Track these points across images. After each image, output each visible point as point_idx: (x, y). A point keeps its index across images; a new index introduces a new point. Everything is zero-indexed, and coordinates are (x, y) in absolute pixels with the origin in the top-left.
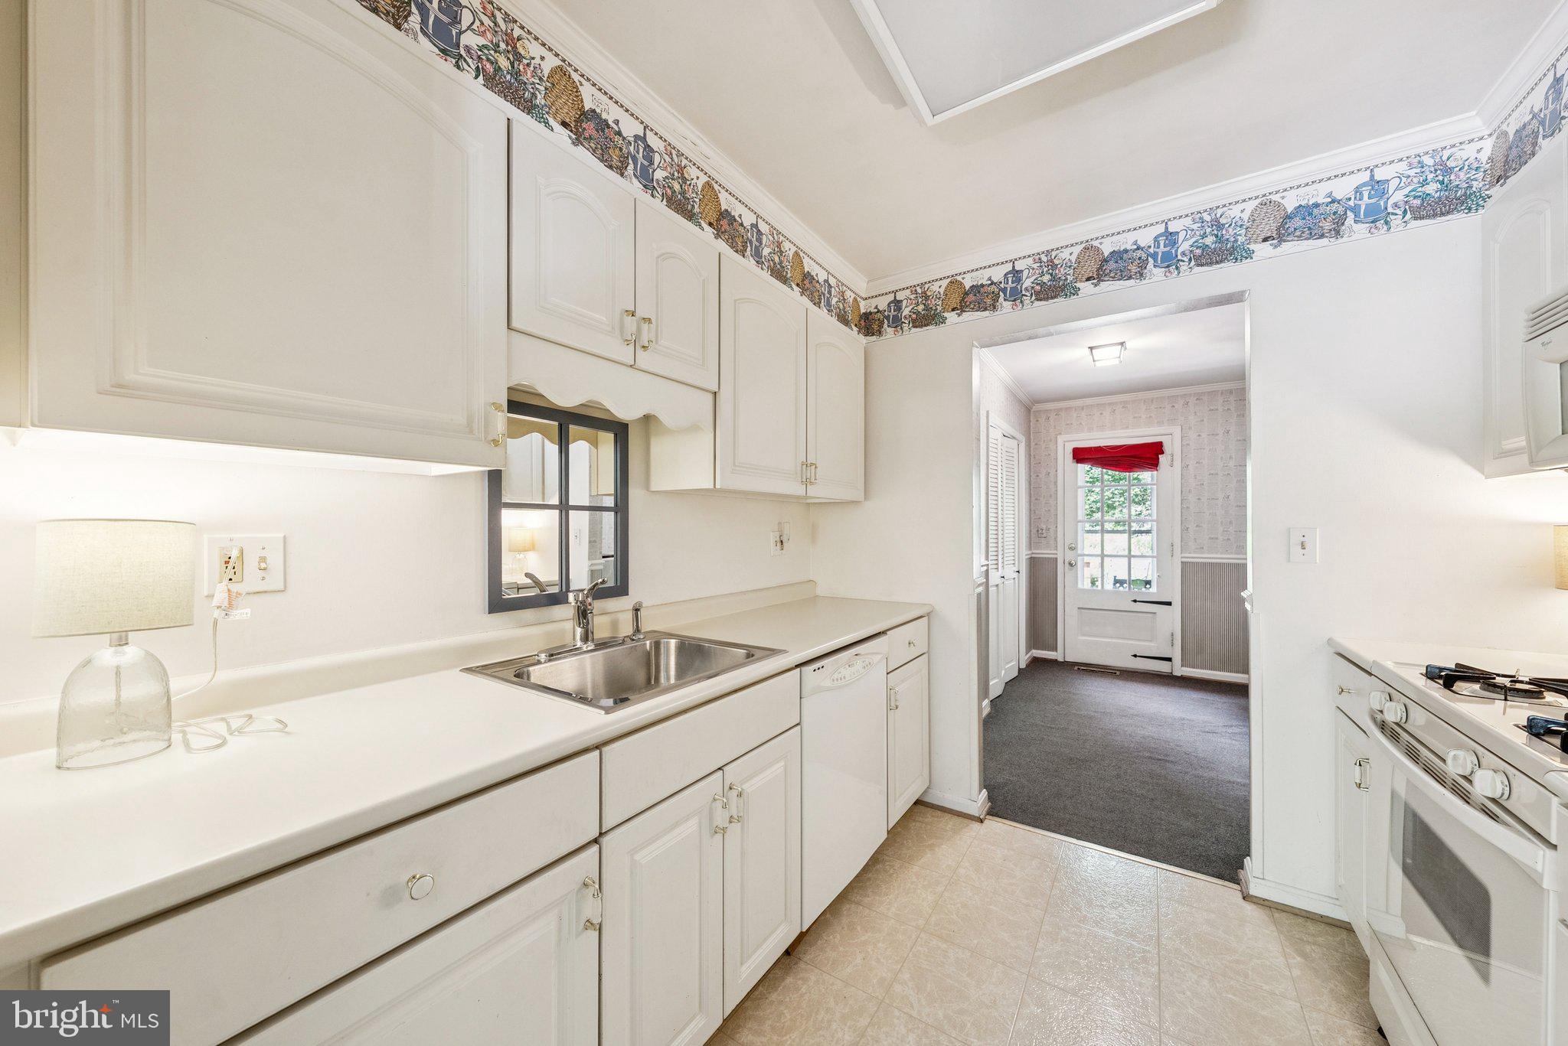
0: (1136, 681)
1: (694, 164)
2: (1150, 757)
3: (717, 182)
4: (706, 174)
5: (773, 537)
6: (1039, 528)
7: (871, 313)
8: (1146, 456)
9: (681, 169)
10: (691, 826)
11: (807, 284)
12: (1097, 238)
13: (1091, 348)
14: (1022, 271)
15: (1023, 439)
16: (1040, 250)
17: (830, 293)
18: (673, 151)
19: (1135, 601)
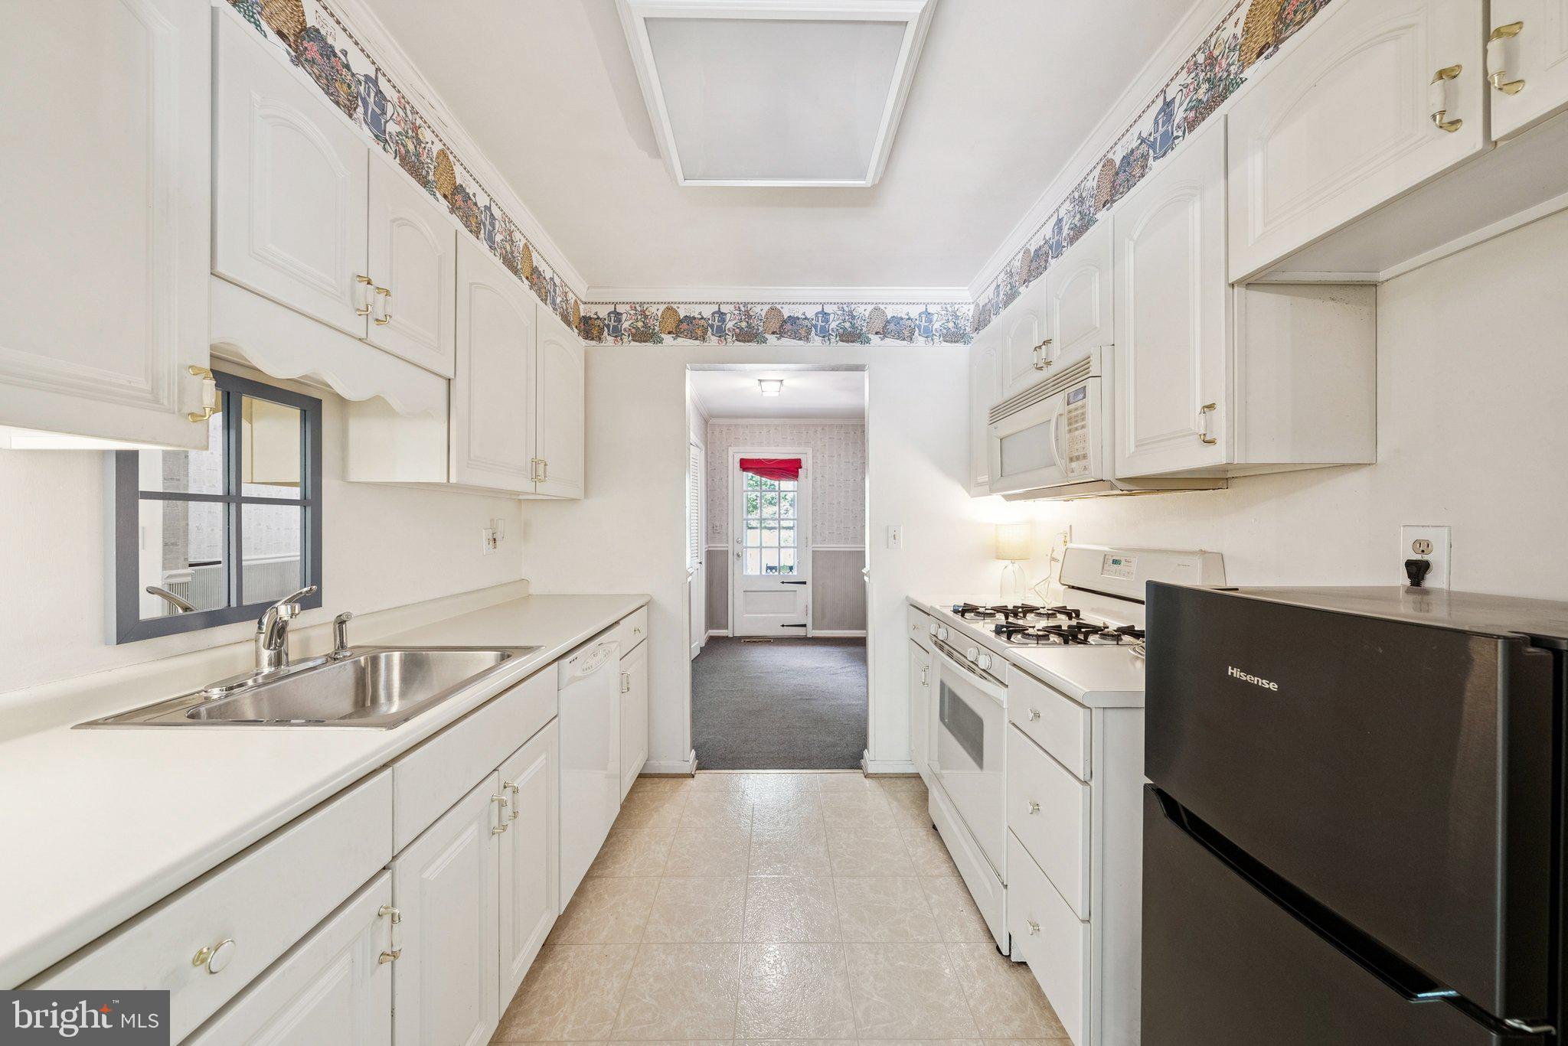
0: (785, 645)
1: (429, 127)
2: (801, 699)
3: (451, 153)
4: (441, 140)
5: (485, 535)
6: (714, 526)
7: (590, 318)
8: (789, 469)
9: (416, 129)
10: (472, 831)
11: (534, 277)
12: (779, 303)
13: (760, 381)
14: (725, 314)
15: (701, 445)
16: (740, 301)
17: (555, 291)
18: (407, 105)
19: (783, 583)
